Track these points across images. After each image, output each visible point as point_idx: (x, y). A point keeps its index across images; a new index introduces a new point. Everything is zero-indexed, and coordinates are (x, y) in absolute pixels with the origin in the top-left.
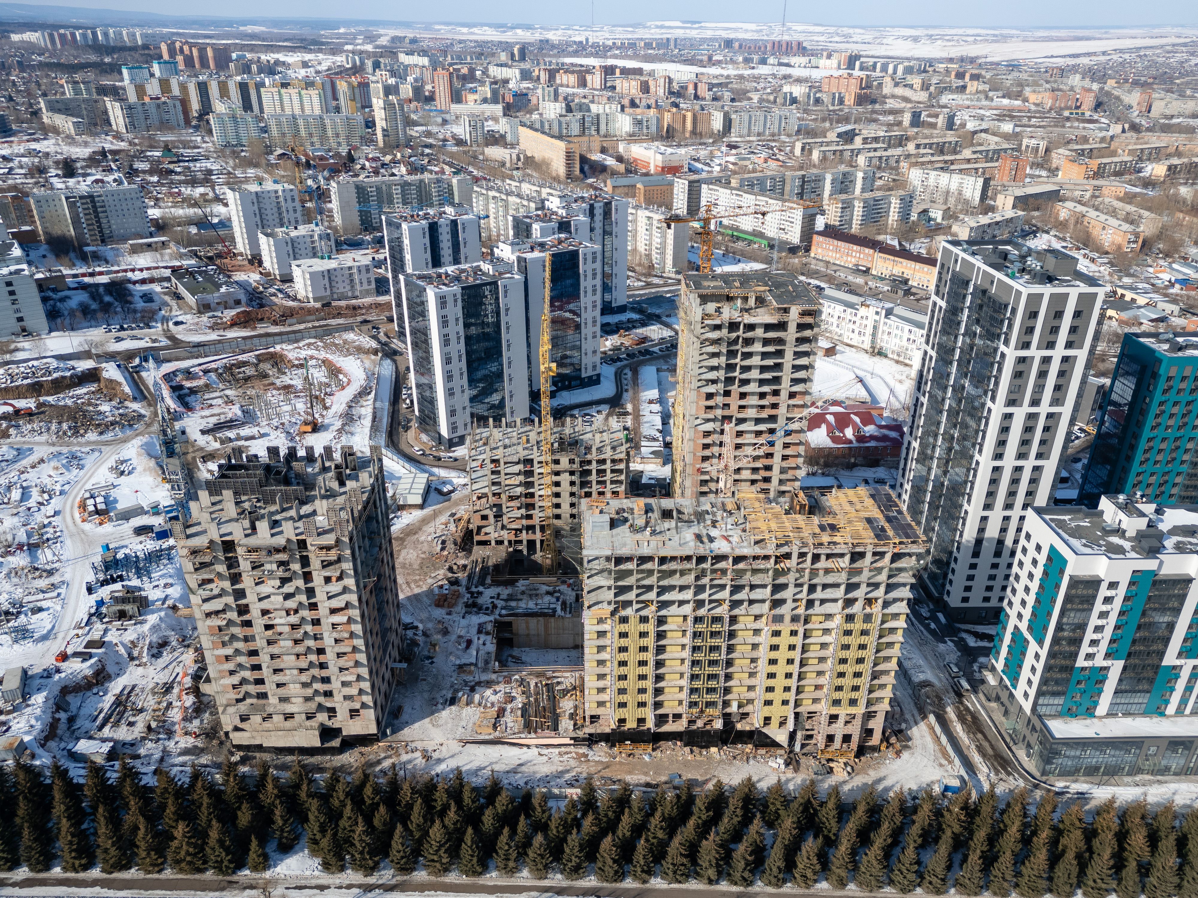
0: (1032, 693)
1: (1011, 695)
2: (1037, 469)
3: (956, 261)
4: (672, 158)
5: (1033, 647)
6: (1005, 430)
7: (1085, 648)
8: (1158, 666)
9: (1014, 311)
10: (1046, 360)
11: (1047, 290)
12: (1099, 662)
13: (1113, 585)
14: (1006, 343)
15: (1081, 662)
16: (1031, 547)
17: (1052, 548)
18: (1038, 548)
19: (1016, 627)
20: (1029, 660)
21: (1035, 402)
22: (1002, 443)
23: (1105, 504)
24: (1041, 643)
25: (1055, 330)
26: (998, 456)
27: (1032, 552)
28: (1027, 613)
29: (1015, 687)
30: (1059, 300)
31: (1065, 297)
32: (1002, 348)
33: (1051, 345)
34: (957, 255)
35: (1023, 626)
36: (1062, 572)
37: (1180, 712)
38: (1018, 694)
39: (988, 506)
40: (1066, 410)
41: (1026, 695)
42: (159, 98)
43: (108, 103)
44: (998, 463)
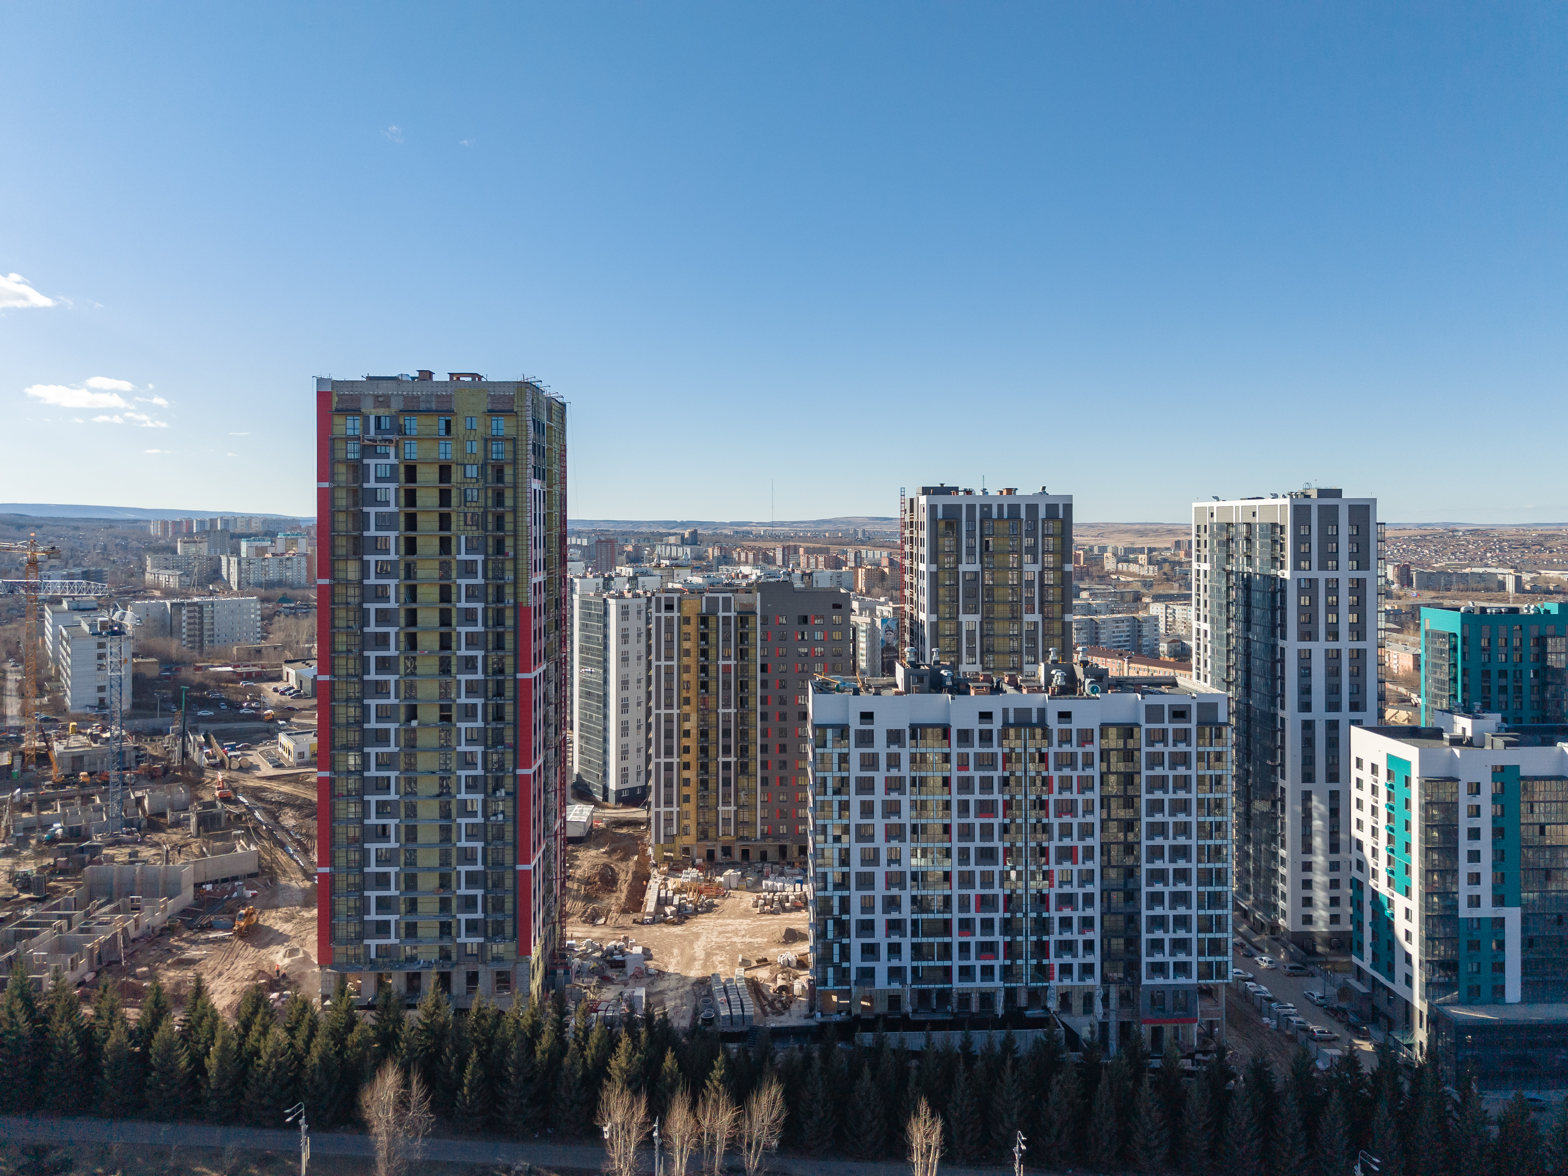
0: (1415, 971)
3: (1212, 514)
6: (1305, 672)
7: (1466, 889)
9: (1283, 529)
10: (1333, 584)
11: (1314, 503)
12: (1488, 910)
13: (1476, 788)
14: (1283, 565)
15: (1466, 912)
16: (1366, 774)
17: (1390, 758)
18: (1374, 768)
19: (1374, 892)
20: (1400, 924)
22: (1305, 690)
24: (1407, 893)
27: (1368, 779)
28: (1382, 865)
29: (1393, 979)
32: (1280, 574)
34: (1211, 509)
35: (1383, 886)
36: (1407, 781)
38: (1399, 986)
39: (1308, 778)
40: (1370, 645)
41: (1408, 980)
42: (283, 554)
43: (224, 559)
44: (1307, 716)
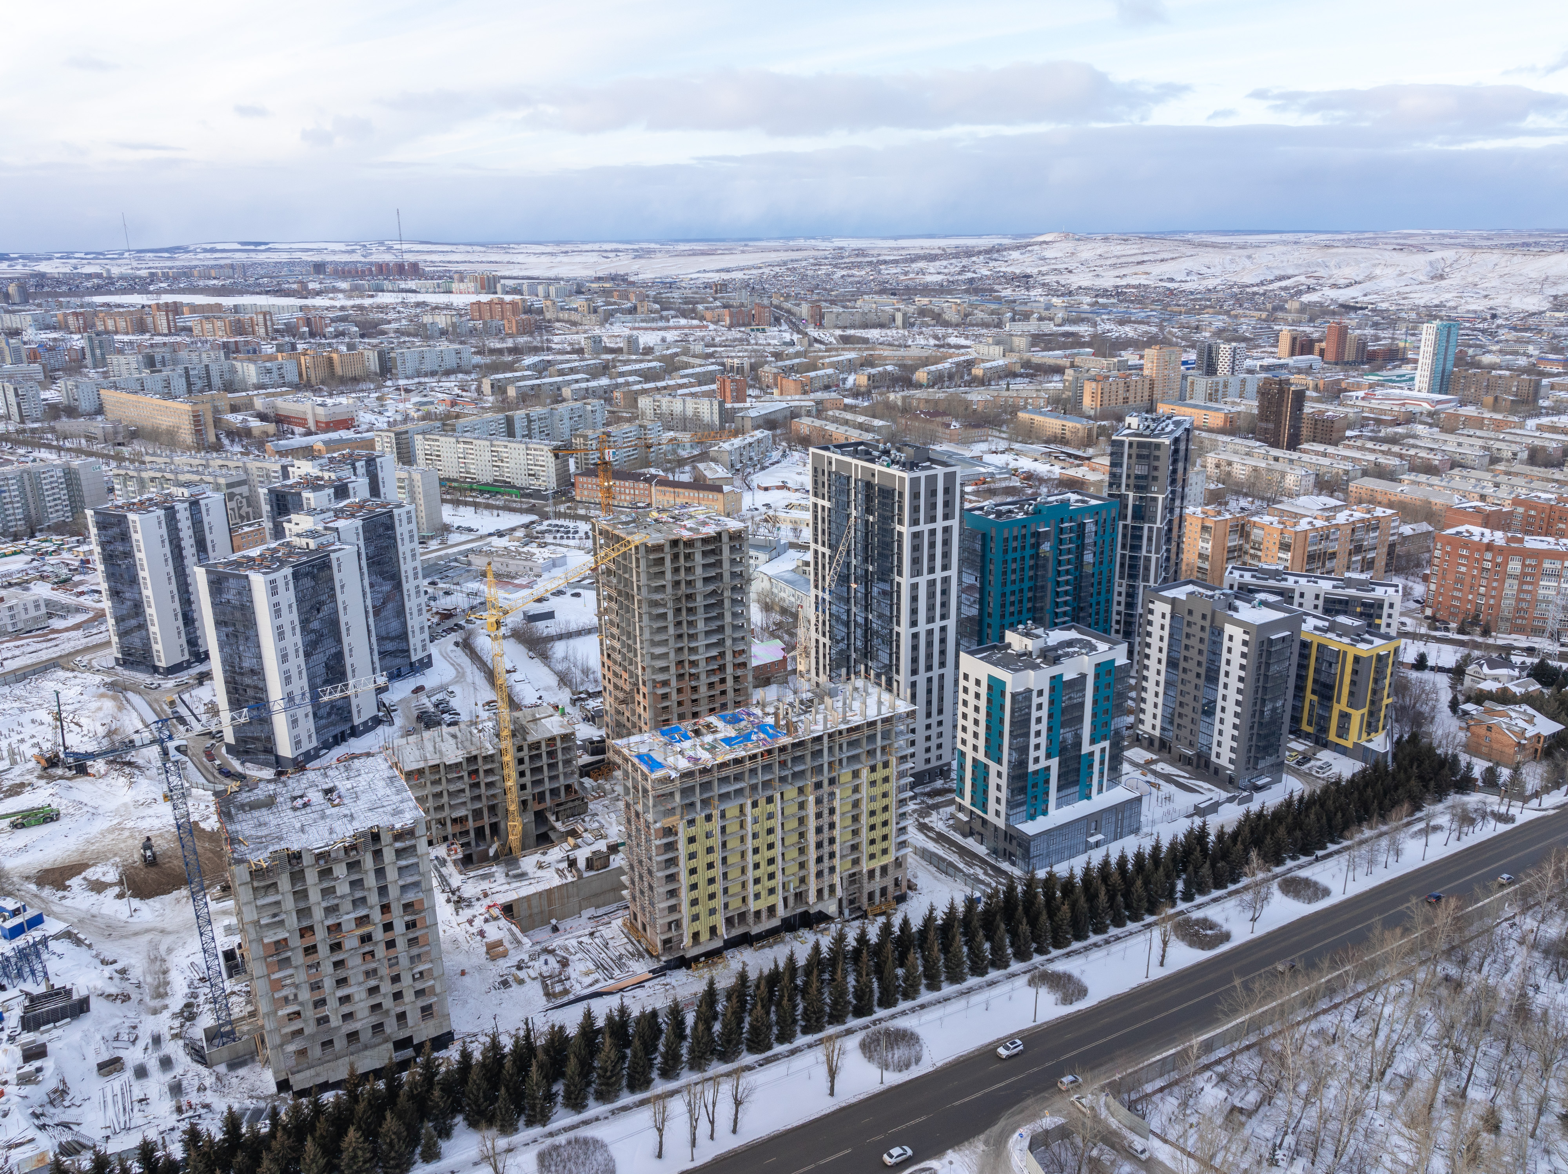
0: (1003, 808)
1: (984, 822)
2: (943, 629)
3: (830, 463)
4: (337, 410)
5: (994, 767)
6: (914, 599)
7: (1032, 754)
8: (1080, 756)
9: (901, 494)
10: (933, 532)
11: (922, 474)
12: (1043, 763)
13: (1040, 693)
14: (900, 522)
15: (1032, 767)
16: (971, 684)
17: (990, 677)
19: (974, 759)
20: (993, 780)
21: (932, 570)
22: (914, 611)
23: (1010, 637)
24: (999, 762)
25: (934, 506)
26: (914, 623)
28: (981, 743)
29: (986, 812)
30: (932, 480)
31: (935, 477)
32: (898, 528)
33: (933, 519)
34: (829, 458)
35: (981, 756)
36: (1003, 694)
37: (1100, 791)
38: (990, 817)
39: (914, 672)
40: (953, 573)
41: (998, 813)
44: (914, 630)
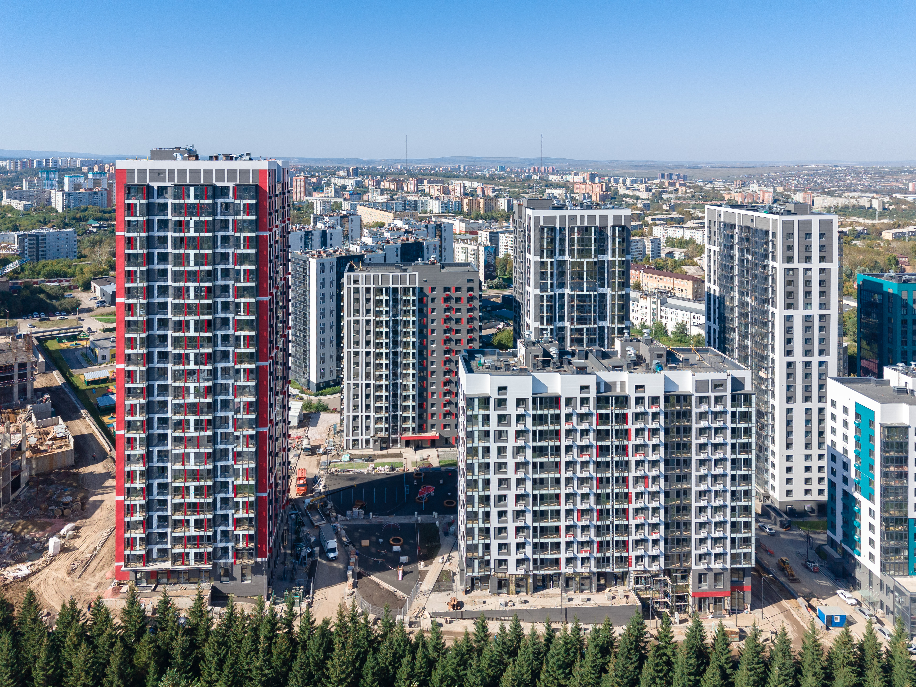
0: (877, 552)
2: (822, 364)
3: (720, 215)
5: (865, 504)
6: (789, 329)
7: (912, 498)
9: (774, 234)
10: (808, 271)
11: (796, 219)
14: (774, 259)
15: (913, 514)
16: (839, 412)
17: (858, 405)
18: (845, 410)
19: (844, 491)
21: (808, 306)
22: (789, 341)
24: (871, 498)
25: (808, 248)
26: (789, 353)
27: (841, 416)
28: (851, 475)
29: (859, 554)
30: (806, 225)
31: (809, 222)
32: (772, 264)
33: (808, 259)
34: (720, 211)
35: (851, 489)
36: (872, 423)
38: (864, 559)
40: (833, 313)
41: (872, 557)
42: (91, 189)
43: (53, 193)
44: (790, 359)
